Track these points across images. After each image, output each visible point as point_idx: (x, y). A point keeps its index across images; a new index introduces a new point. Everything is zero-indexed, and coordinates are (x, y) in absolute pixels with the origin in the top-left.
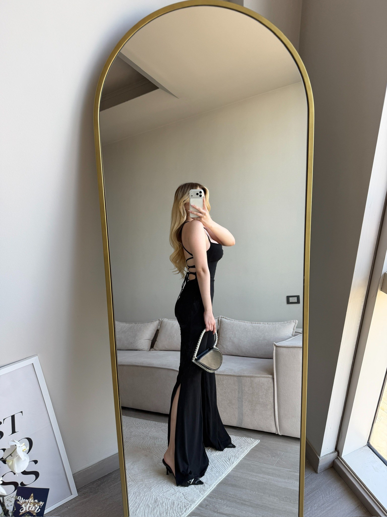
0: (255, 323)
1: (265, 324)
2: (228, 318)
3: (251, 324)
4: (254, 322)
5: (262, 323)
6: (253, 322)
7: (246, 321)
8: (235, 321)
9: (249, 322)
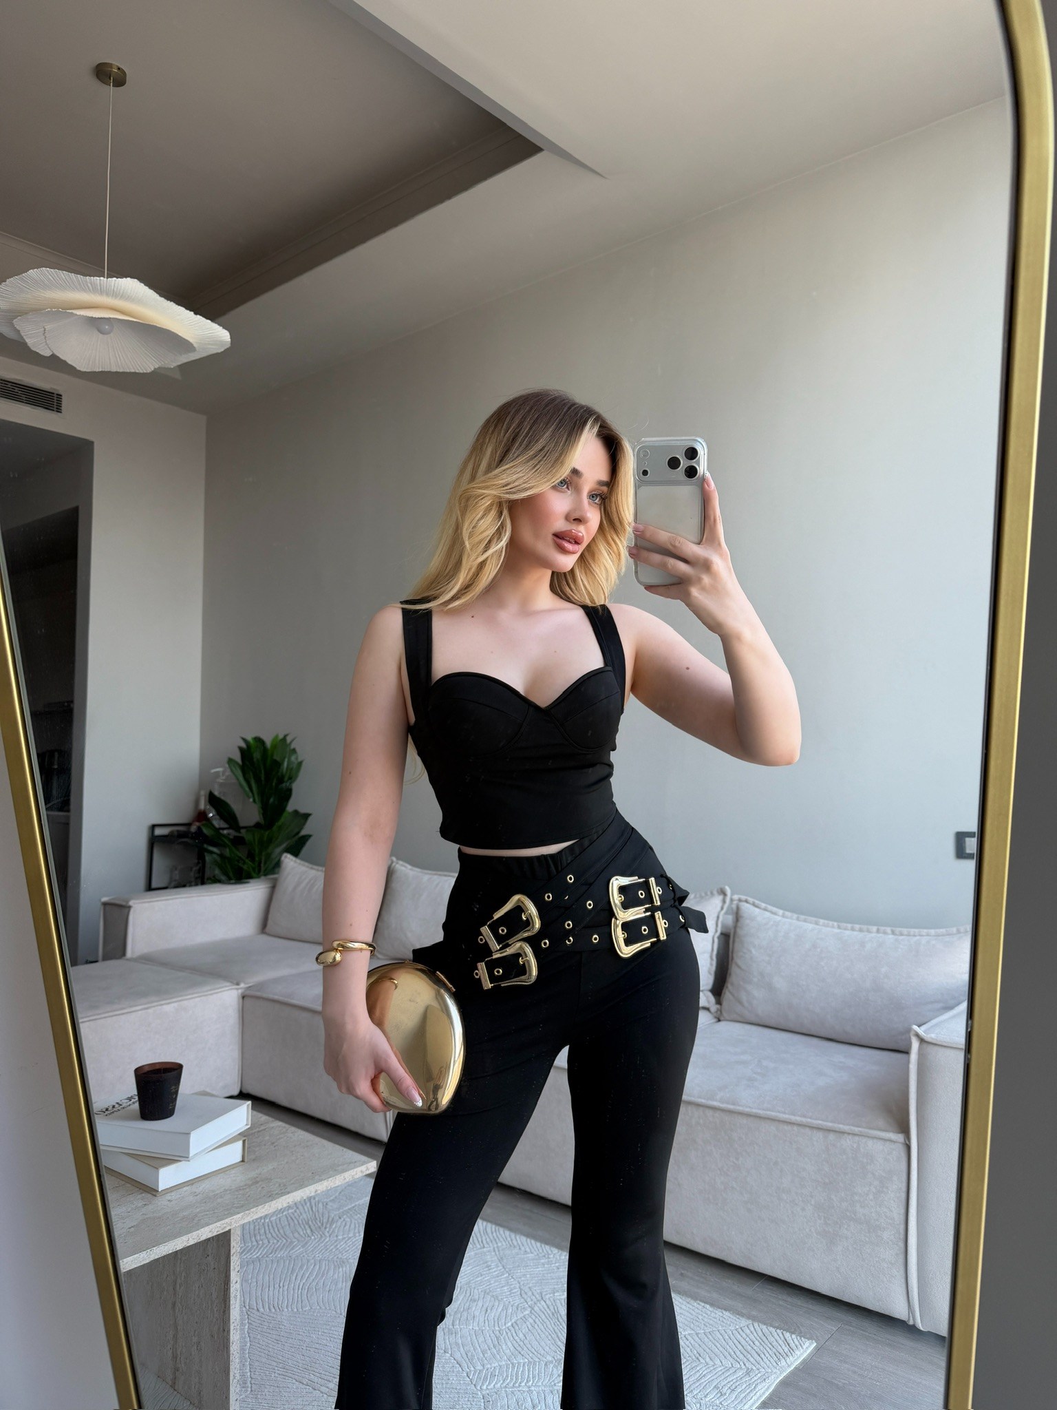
0: (853, 929)
1: (885, 933)
2: (763, 905)
3: (837, 931)
4: (849, 926)
5: (874, 929)
6: (845, 925)
7: (822, 921)
8: (783, 916)
9: (831, 923)
